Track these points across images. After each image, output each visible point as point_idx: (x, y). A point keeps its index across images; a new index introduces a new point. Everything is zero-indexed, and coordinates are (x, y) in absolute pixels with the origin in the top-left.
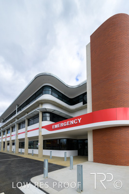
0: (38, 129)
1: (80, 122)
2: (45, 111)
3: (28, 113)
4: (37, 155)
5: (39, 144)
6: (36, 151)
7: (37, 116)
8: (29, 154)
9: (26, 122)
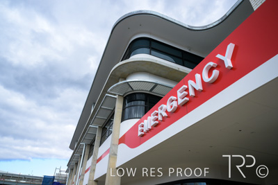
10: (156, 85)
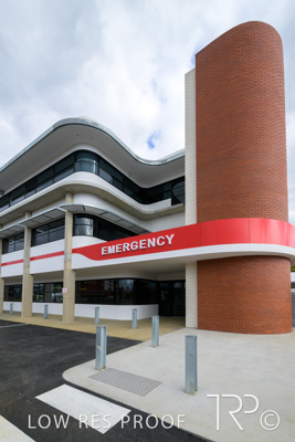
0: (62, 253)
1: (170, 242)
2: (81, 211)
3: (31, 213)
4: (59, 318)
5: (65, 290)
6: (55, 308)
7: (60, 222)
8: (34, 315)
9: (27, 236)
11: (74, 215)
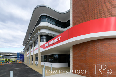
1: (59, 40)
9: (33, 44)
10: (48, 33)
11: (40, 36)
